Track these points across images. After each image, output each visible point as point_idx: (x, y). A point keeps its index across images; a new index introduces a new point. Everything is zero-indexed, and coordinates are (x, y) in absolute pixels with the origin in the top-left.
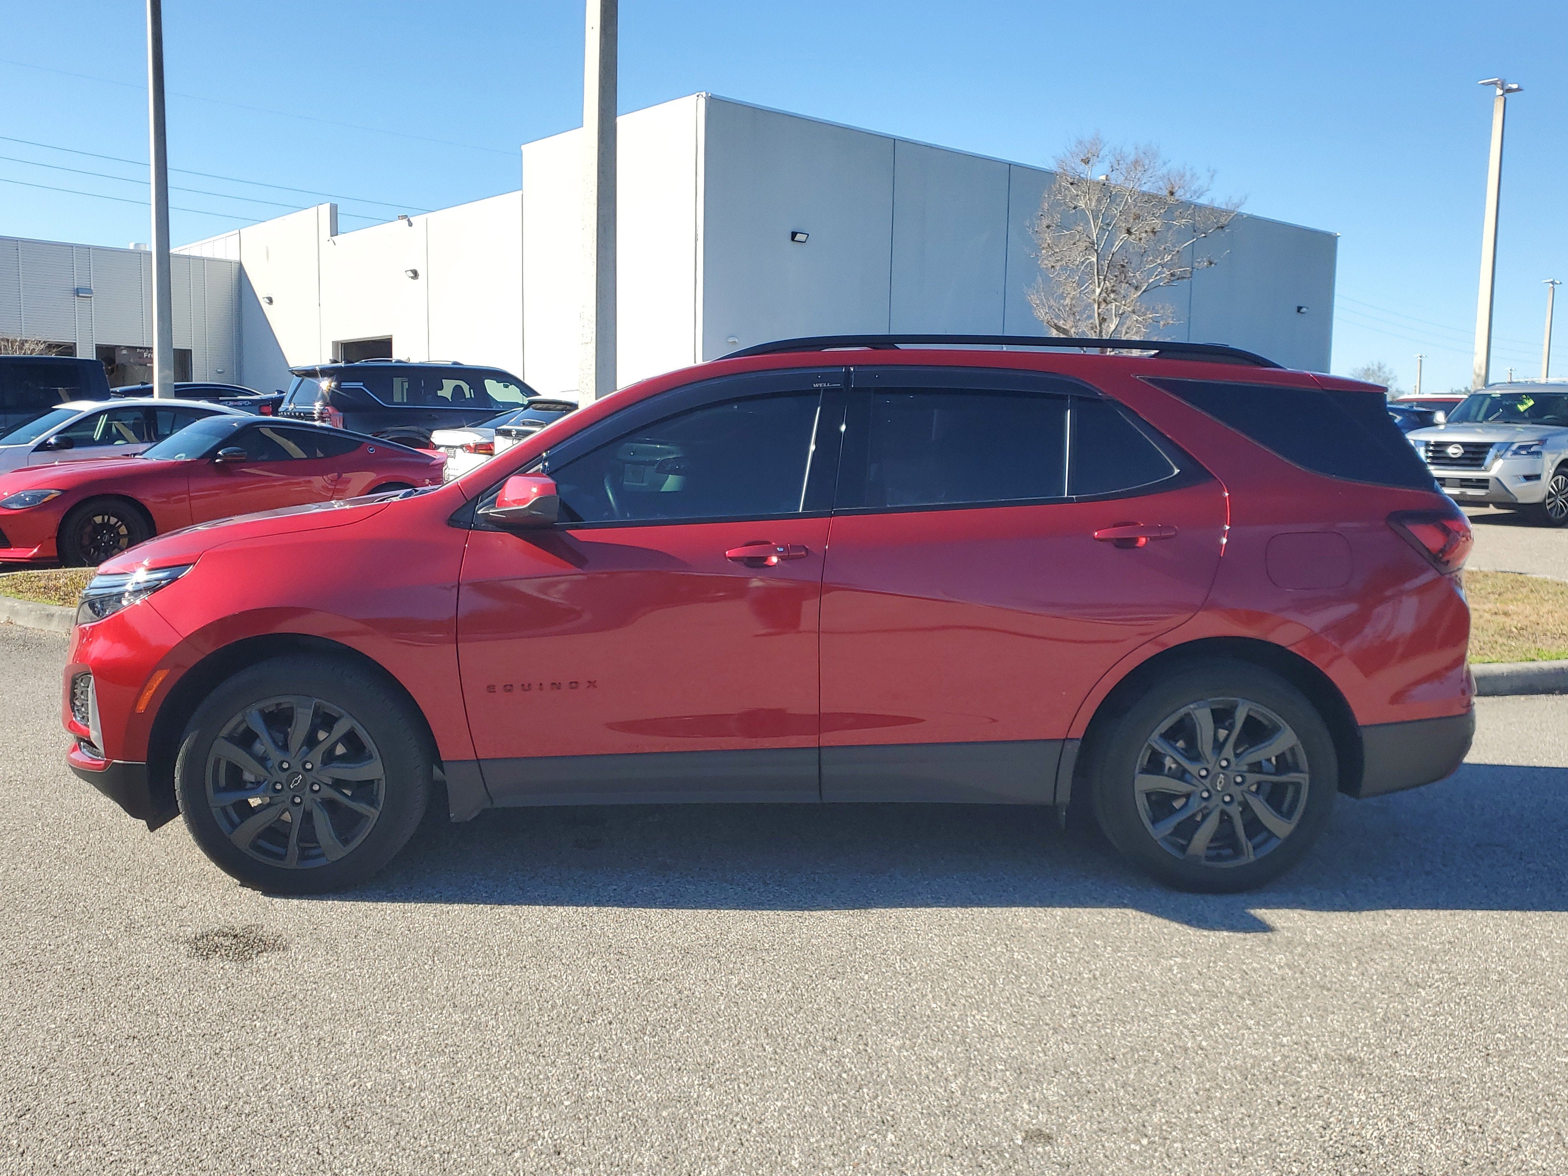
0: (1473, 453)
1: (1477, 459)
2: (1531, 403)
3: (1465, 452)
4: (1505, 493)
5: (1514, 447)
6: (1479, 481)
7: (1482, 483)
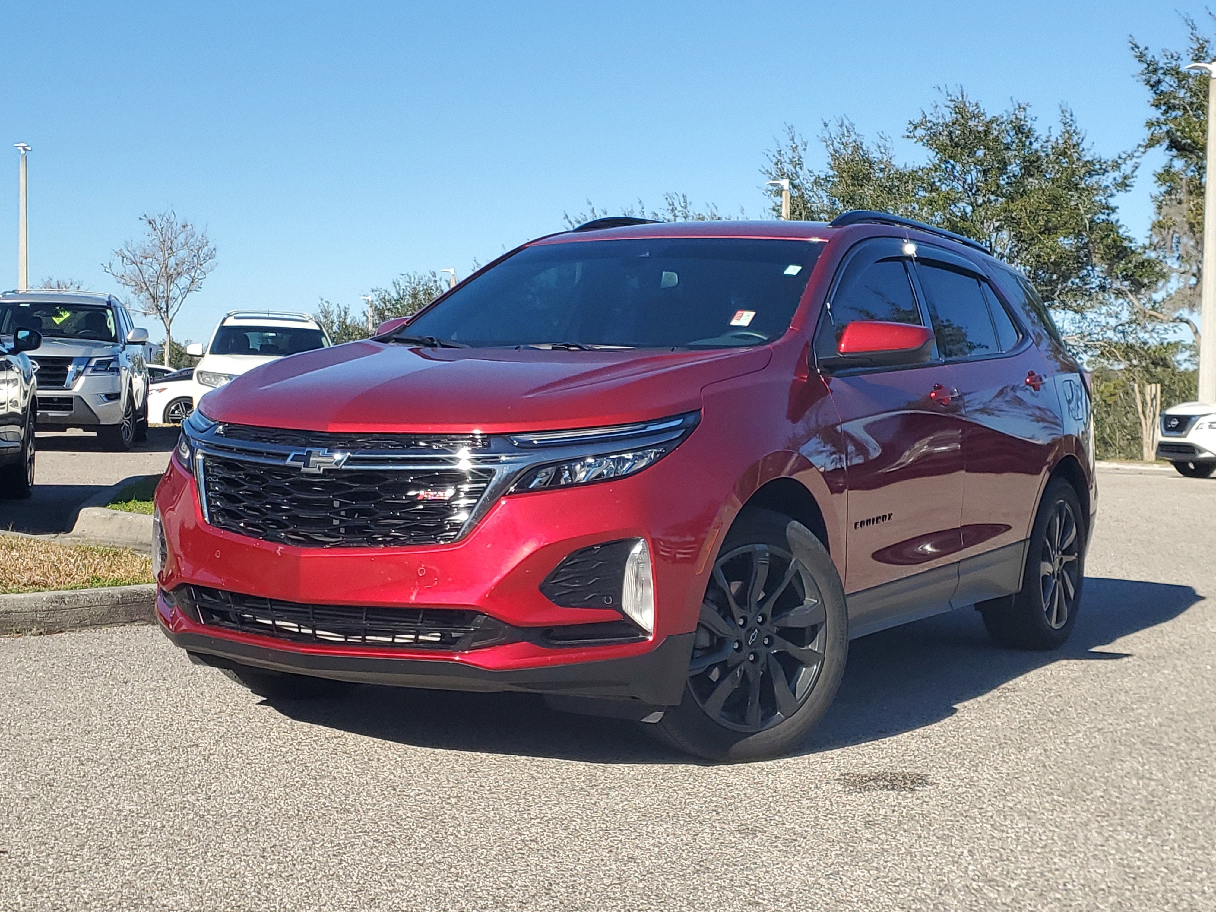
0: (50, 369)
1: (58, 376)
2: (67, 315)
3: (42, 368)
4: (90, 413)
5: (93, 363)
6: (61, 400)
7: (66, 403)
